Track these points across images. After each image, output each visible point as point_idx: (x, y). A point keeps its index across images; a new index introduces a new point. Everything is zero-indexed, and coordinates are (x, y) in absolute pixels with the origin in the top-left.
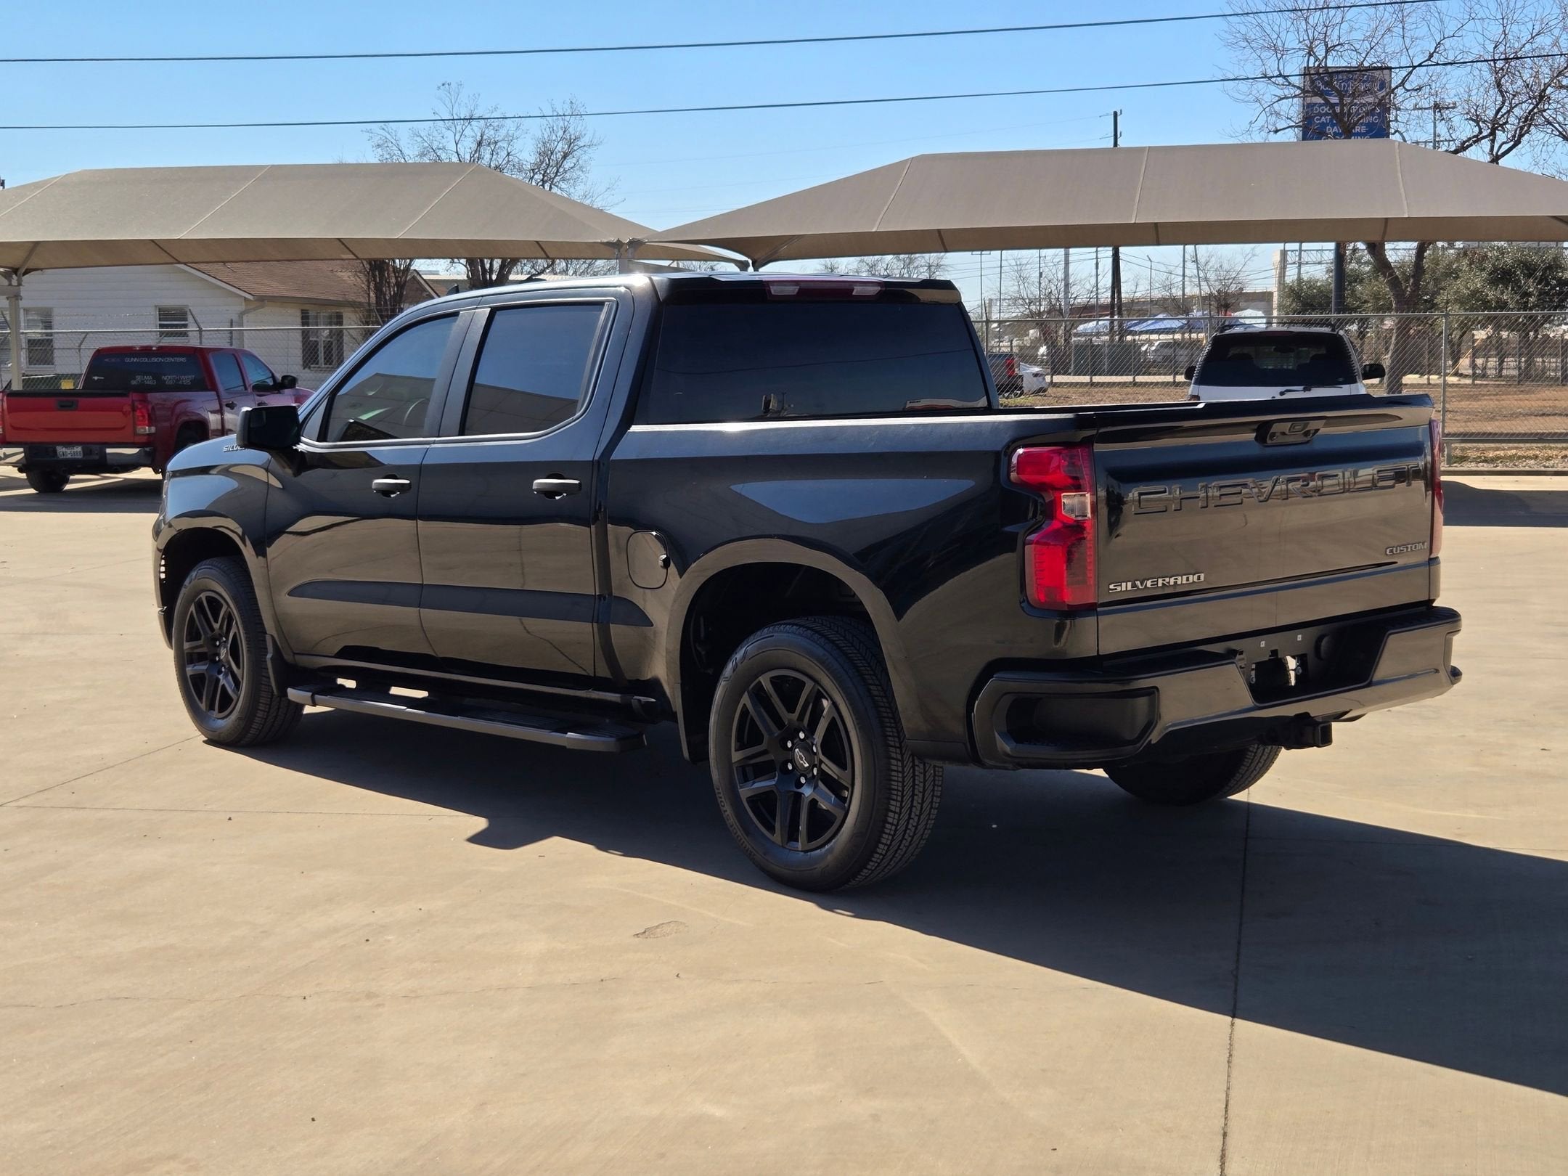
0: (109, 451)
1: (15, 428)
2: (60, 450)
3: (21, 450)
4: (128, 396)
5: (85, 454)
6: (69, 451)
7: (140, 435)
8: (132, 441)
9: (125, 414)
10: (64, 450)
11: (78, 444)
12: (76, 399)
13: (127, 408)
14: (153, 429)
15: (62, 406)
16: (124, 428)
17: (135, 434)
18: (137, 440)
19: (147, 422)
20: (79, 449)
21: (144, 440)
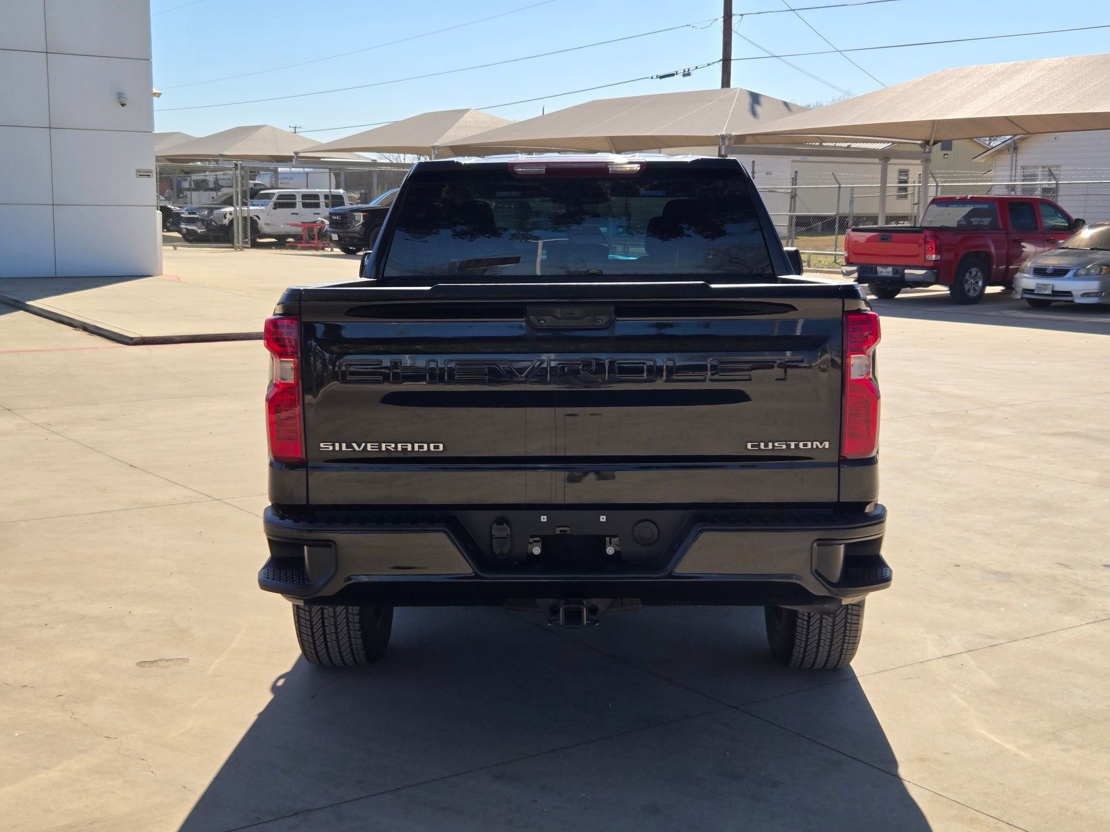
0: (907, 271)
1: (855, 254)
2: (879, 269)
3: (855, 268)
4: (922, 233)
5: (893, 273)
6: (884, 271)
7: (929, 261)
8: (923, 265)
9: (920, 245)
10: (881, 269)
11: (890, 265)
12: (891, 234)
13: (921, 241)
14: (939, 257)
15: (882, 239)
16: (917, 256)
17: (925, 260)
18: (926, 264)
19: (934, 252)
20: (890, 269)
21: (931, 264)
